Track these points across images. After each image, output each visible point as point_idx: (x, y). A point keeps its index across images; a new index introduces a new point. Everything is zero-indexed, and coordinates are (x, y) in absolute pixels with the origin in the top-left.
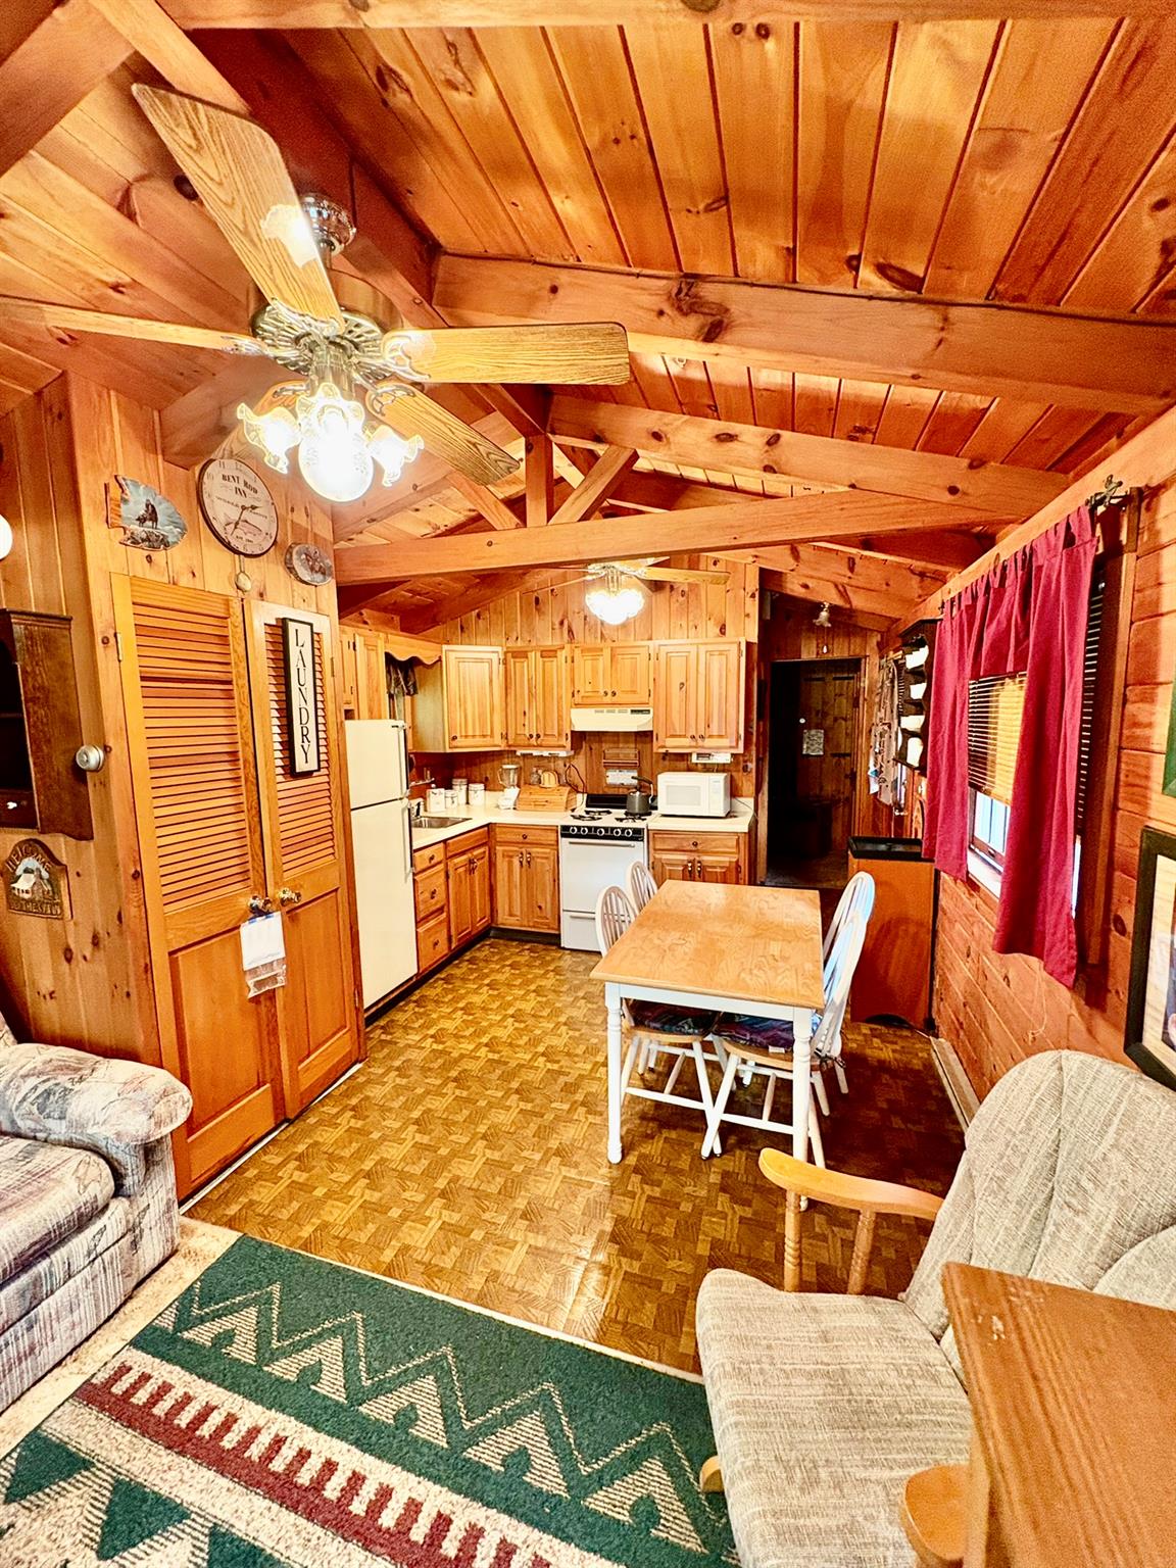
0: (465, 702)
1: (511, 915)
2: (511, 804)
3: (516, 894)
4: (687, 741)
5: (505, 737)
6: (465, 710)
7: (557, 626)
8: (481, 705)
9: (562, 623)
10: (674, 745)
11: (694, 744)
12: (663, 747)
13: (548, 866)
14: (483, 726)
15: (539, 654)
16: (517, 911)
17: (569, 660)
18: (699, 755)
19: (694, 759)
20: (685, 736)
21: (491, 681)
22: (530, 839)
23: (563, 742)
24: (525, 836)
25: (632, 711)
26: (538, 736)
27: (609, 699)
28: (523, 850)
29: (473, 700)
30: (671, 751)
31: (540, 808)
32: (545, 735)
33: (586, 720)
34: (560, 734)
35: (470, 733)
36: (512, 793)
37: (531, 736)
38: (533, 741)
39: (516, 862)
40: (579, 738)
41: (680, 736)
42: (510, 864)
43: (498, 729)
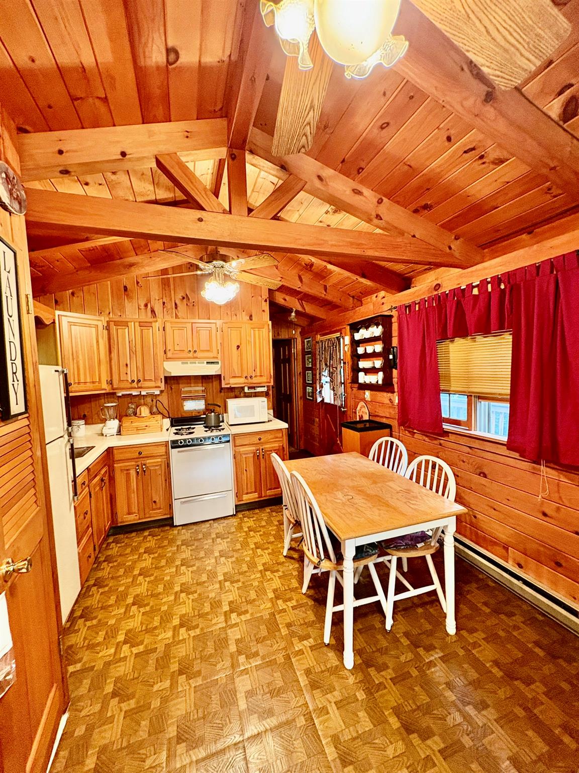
0: (78, 357)
1: (129, 513)
2: (115, 431)
3: (134, 497)
4: (242, 380)
5: (111, 383)
6: (78, 363)
7: (142, 307)
8: (91, 359)
9: (146, 305)
10: (234, 382)
11: (246, 381)
12: (229, 384)
13: (161, 471)
14: (92, 376)
15: (137, 324)
16: (135, 508)
17: (161, 329)
18: (249, 388)
19: (246, 390)
20: (241, 377)
21: (98, 342)
22: (143, 454)
23: (159, 384)
24: (140, 453)
25: (207, 363)
26: (139, 381)
27: (191, 355)
28: (139, 463)
29: (84, 356)
30: (233, 386)
31: (141, 432)
32: (145, 380)
33: (176, 369)
34: (156, 379)
35: (82, 381)
36: (113, 424)
37: (133, 381)
38: (135, 384)
39: (133, 473)
40: (171, 381)
41: (238, 377)
42: (128, 475)
43: (105, 377)
